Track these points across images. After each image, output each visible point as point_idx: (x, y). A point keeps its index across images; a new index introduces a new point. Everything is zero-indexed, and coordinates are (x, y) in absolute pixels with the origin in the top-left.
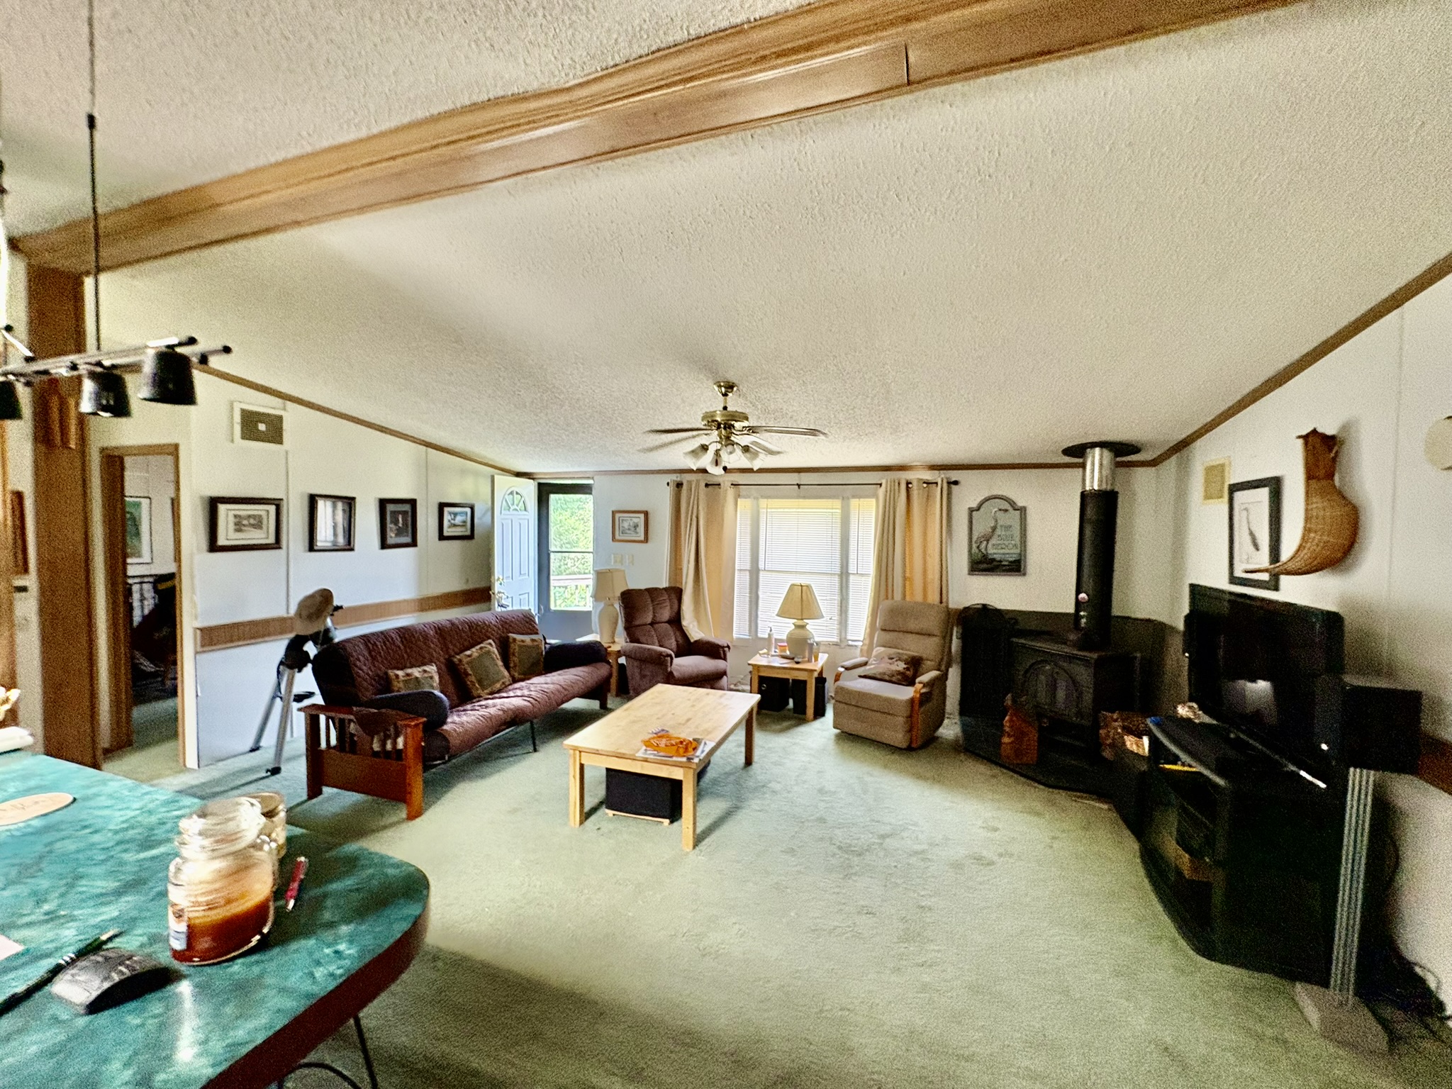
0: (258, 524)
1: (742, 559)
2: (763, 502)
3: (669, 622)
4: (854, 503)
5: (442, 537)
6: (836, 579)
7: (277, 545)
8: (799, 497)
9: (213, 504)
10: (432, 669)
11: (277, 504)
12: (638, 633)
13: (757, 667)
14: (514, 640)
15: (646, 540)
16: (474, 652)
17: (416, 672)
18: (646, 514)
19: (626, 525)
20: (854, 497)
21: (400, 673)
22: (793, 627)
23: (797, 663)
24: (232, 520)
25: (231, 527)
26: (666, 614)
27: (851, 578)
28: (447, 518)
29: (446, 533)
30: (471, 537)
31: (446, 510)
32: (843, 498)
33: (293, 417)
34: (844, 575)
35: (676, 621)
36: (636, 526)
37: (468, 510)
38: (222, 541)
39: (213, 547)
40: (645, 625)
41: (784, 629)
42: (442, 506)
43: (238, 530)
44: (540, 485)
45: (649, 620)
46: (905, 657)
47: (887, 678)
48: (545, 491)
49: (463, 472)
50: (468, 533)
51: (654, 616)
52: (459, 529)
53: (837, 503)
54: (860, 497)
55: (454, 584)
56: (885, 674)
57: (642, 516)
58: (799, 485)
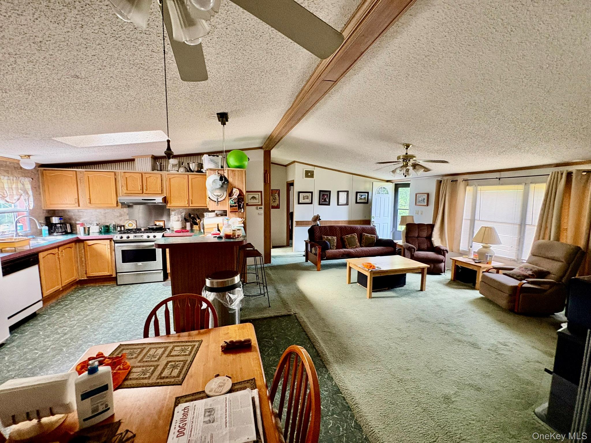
0: (308, 198)
1: (466, 214)
2: (479, 188)
3: (426, 238)
4: (532, 186)
5: (357, 203)
6: (517, 227)
7: (311, 203)
8: (499, 184)
9: (299, 193)
10: (335, 238)
11: (312, 193)
12: (410, 240)
13: (456, 261)
14: (364, 235)
15: (428, 205)
16: (349, 236)
17: (330, 237)
18: (428, 195)
19: (420, 199)
20: (531, 183)
21: (325, 237)
22: (482, 247)
23: (476, 262)
24: (302, 197)
25: (302, 199)
26: (425, 234)
27: (527, 227)
28: (358, 196)
29: (358, 201)
30: (367, 203)
31: (358, 194)
32: (526, 184)
33: (316, 171)
34: (523, 224)
35: (429, 237)
36: (424, 199)
37: (367, 194)
38: (300, 202)
39: (299, 203)
40: (414, 237)
41: (478, 247)
42: (357, 193)
43: (304, 199)
44: (396, 184)
45: (416, 235)
46: (536, 269)
47: (515, 276)
48: (397, 186)
49: (365, 182)
50: (366, 201)
51: (418, 234)
52: (363, 200)
53: (521, 187)
54: (536, 183)
55: (359, 217)
56: (515, 274)
57: (426, 195)
58: (499, 179)
